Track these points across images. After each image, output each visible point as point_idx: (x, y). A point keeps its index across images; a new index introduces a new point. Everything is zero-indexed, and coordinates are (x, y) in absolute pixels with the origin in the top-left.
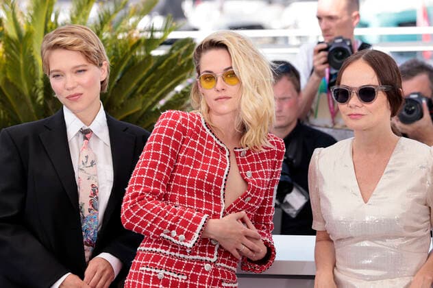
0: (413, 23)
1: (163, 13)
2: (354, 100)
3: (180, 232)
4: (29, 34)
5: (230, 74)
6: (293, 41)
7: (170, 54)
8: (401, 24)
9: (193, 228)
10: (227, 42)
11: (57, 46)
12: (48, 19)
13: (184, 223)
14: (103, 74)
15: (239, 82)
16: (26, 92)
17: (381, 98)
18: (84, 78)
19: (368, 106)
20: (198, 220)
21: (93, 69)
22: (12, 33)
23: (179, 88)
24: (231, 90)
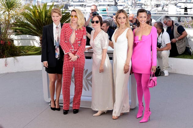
0: (106, 11)
1: (64, 8)
2: (95, 23)
3: (65, 51)
4: (42, 11)
5: (76, 16)
6: (86, 13)
7: (65, 15)
8: (103, 11)
9: (67, 52)
10: (76, 11)
11: (55, 12)
12: (45, 9)
13: (67, 50)
14: (61, 17)
15: (77, 18)
16: (42, 21)
17: (99, 23)
18: (58, 18)
19: (97, 24)
20: (69, 51)
21: (60, 16)
22: (40, 11)
23: (67, 20)
24: (76, 19)
